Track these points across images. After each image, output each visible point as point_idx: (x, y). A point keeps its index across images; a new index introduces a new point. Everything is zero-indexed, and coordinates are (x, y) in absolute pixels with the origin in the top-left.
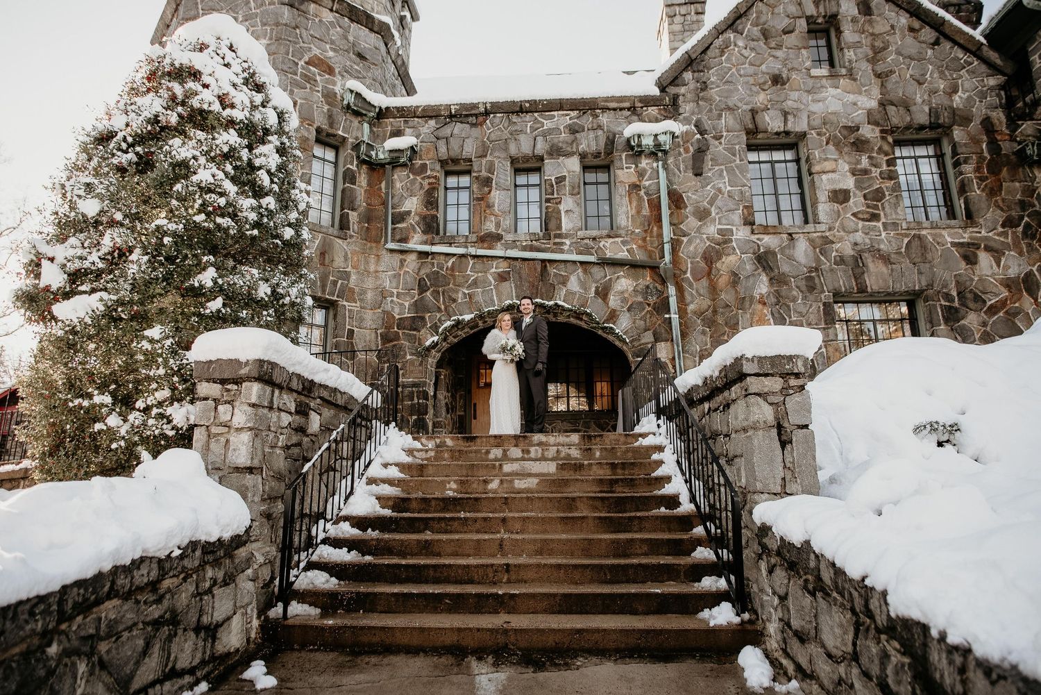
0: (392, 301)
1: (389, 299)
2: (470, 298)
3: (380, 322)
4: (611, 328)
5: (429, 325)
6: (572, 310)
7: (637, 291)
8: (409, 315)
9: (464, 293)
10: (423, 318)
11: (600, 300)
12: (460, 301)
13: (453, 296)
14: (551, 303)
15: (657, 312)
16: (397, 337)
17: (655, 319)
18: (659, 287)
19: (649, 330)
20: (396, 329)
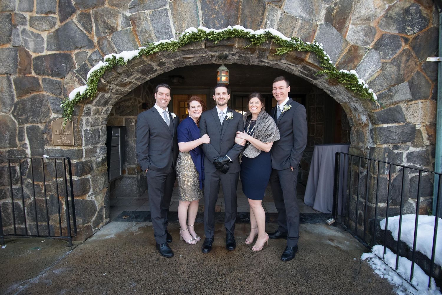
0: (24, 31)
1: (20, 28)
2: (134, 24)
3: (11, 64)
4: (353, 77)
5: (77, 67)
6: (291, 45)
7: (391, 17)
8: (49, 53)
9: (125, 17)
10: (67, 58)
11: (334, 31)
12: (120, 29)
13: (110, 22)
14: (260, 32)
15: (417, 53)
16: (35, 85)
17: (411, 63)
18: (425, 12)
19: (403, 81)
20: (33, 74)
